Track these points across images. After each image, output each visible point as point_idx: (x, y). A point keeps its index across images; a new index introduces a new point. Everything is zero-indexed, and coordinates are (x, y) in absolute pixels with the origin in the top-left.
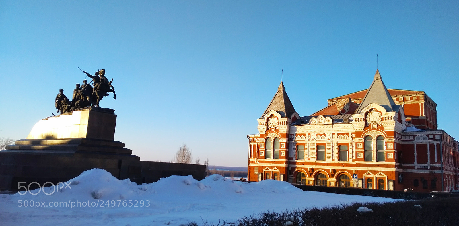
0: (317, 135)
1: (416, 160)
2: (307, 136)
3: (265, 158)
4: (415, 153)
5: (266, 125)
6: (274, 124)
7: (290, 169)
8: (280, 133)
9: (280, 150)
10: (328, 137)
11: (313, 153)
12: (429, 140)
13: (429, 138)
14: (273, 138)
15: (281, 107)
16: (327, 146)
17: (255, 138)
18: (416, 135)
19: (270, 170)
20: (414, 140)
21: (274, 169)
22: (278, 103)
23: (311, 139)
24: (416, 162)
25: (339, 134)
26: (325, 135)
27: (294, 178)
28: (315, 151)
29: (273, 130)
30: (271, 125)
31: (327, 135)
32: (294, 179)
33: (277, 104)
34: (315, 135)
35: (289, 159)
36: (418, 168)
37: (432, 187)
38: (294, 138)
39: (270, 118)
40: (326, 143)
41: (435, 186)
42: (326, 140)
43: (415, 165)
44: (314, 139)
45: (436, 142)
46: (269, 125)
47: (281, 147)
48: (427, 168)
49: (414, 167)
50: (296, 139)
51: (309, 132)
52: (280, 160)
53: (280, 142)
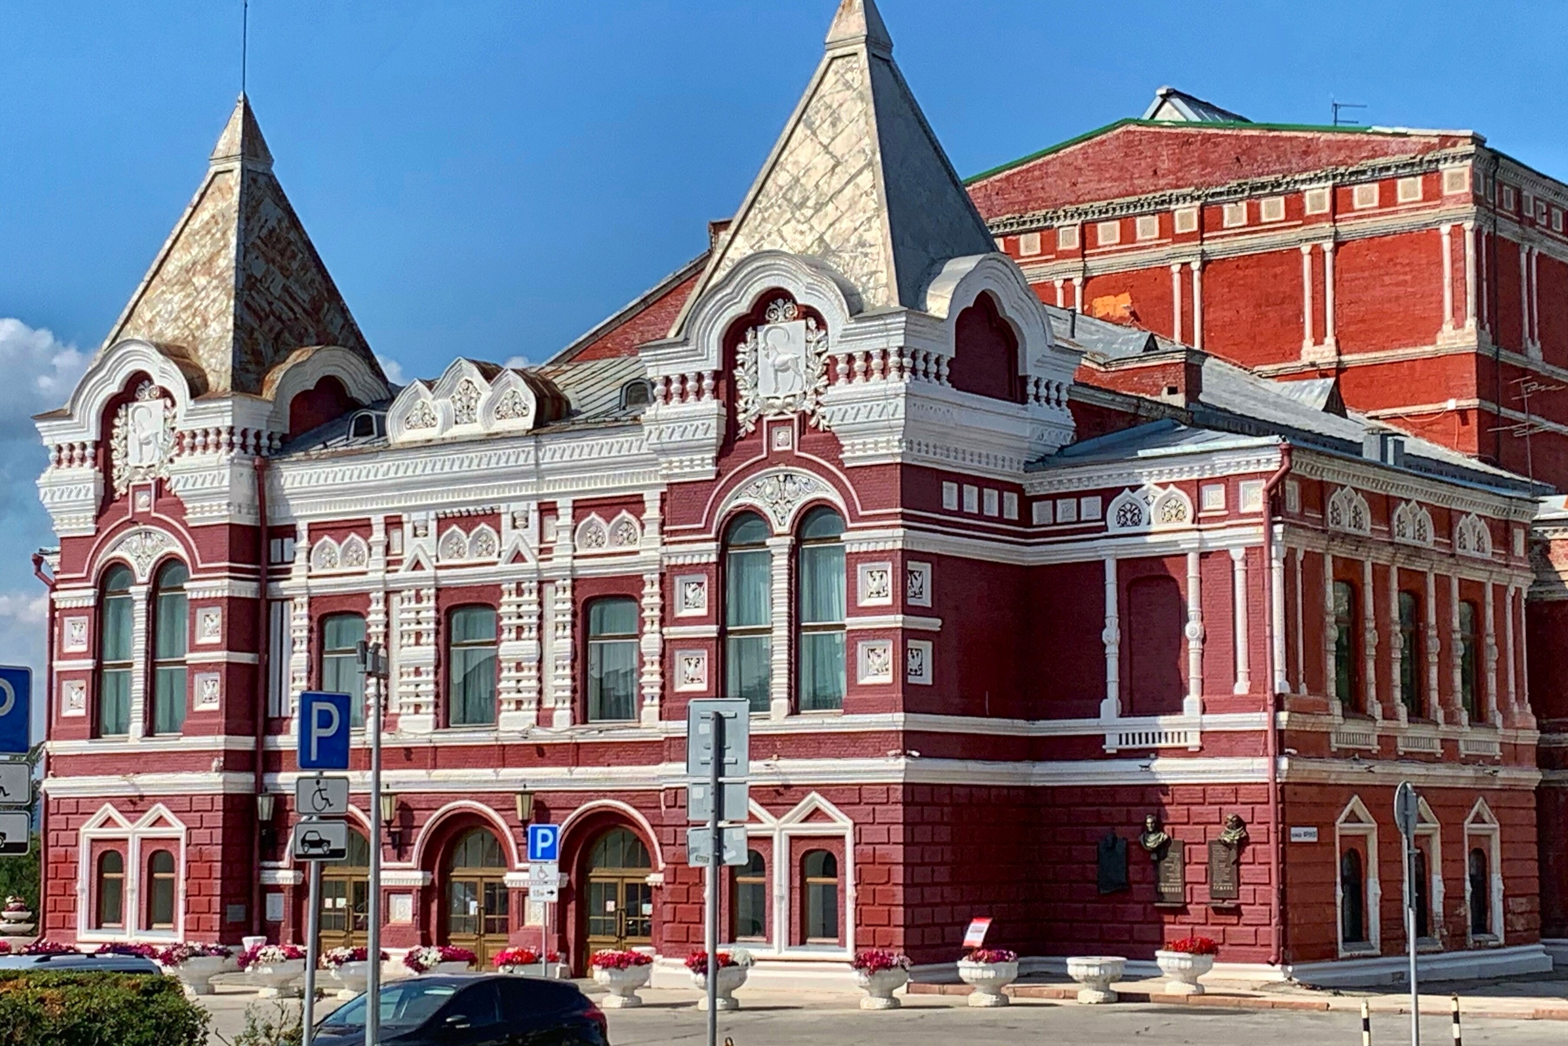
0: (443, 523)
1: (1113, 689)
2: (378, 535)
3: (96, 735)
4: (1111, 635)
5: (100, 460)
6: (151, 455)
7: (265, 806)
8: (193, 518)
9: (193, 658)
10: (510, 539)
11: (417, 672)
12: (1196, 520)
13: (1198, 506)
14: (148, 570)
15: (212, 312)
16: (507, 605)
18: (1119, 490)
19: (125, 828)
20: (1105, 528)
21: (151, 815)
22: (200, 281)
23: (408, 557)
24: (1110, 704)
25: (580, 508)
26: (494, 521)
27: (290, 877)
28: (427, 652)
29: (143, 502)
30: (132, 461)
31: (506, 520)
32: (298, 888)
33: (189, 281)
34: (433, 526)
35: (260, 730)
36: (1124, 746)
37: (1214, 897)
38: (301, 557)
39: (124, 406)
40: (504, 587)
41: (1229, 887)
42: (502, 566)
43: (1108, 727)
44: (424, 562)
45: (1239, 536)
46: (117, 460)
47: (201, 641)
48: (1182, 744)
49: (1102, 738)
50: (310, 569)
51: (395, 504)
52: (192, 745)
53: (189, 595)
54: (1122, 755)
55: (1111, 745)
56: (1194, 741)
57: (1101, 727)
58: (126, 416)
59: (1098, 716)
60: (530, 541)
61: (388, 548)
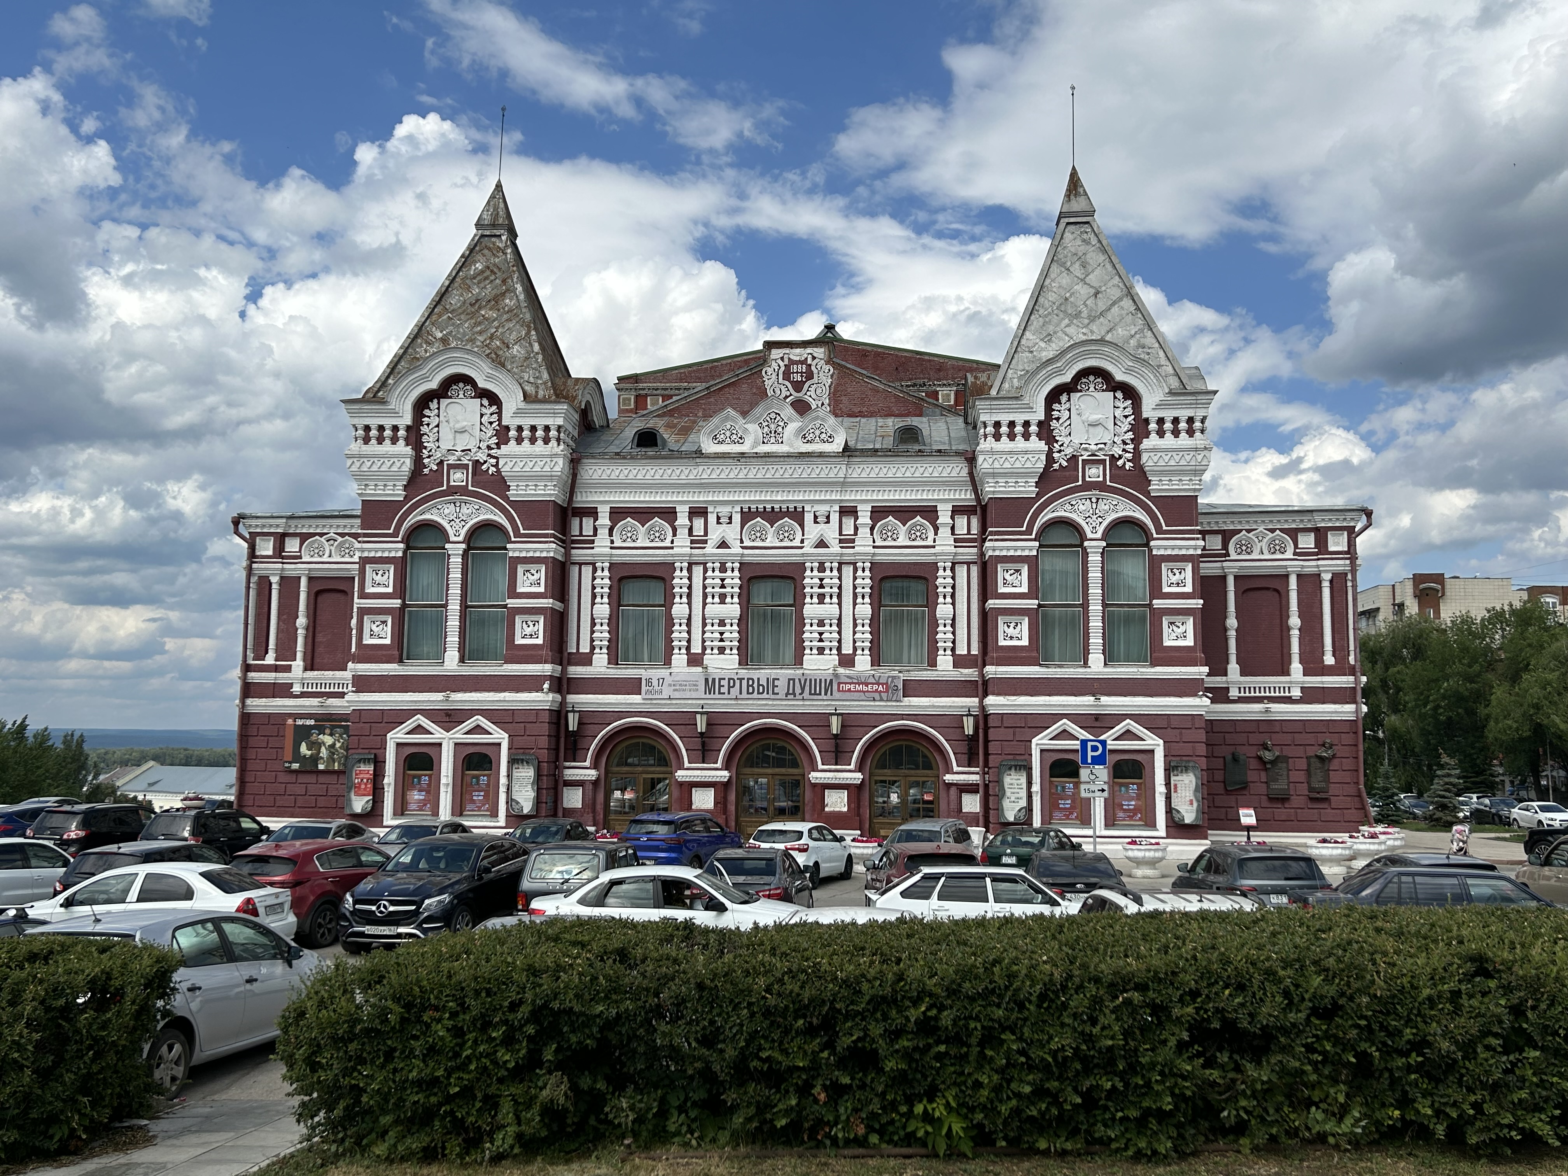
0: (747, 515)
1: (1233, 658)
2: (682, 520)
3: (401, 661)
5: (412, 441)
7: (573, 723)
8: (514, 493)
9: (512, 603)
10: (813, 532)
11: (721, 624)
12: (1295, 553)
13: (1296, 547)
14: (463, 532)
16: (810, 578)
17: (294, 535)
19: (439, 735)
20: (1226, 555)
23: (713, 539)
24: (1232, 668)
25: (878, 513)
26: (798, 516)
27: (592, 774)
28: (732, 611)
29: (460, 478)
30: (445, 444)
31: (809, 518)
32: (596, 783)
34: (737, 518)
35: (565, 662)
36: (1242, 694)
37: (1311, 789)
38: (603, 533)
39: (435, 401)
40: (808, 565)
41: (1323, 785)
42: (808, 549)
43: (1233, 683)
44: (730, 541)
45: (1330, 566)
46: (429, 442)
47: (520, 589)
48: (1287, 694)
49: (1227, 689)
50: (612, 542)
51: (700, 498)
52: (515, 671)
53: (511, 554)
54: (1241, 700)
55: (1234, 693)
56: (1296, 693)
57: (1227, 682)
58: (438, 409)
59: (1226, 675)
60: (831, 533)
61: (691, 530)
